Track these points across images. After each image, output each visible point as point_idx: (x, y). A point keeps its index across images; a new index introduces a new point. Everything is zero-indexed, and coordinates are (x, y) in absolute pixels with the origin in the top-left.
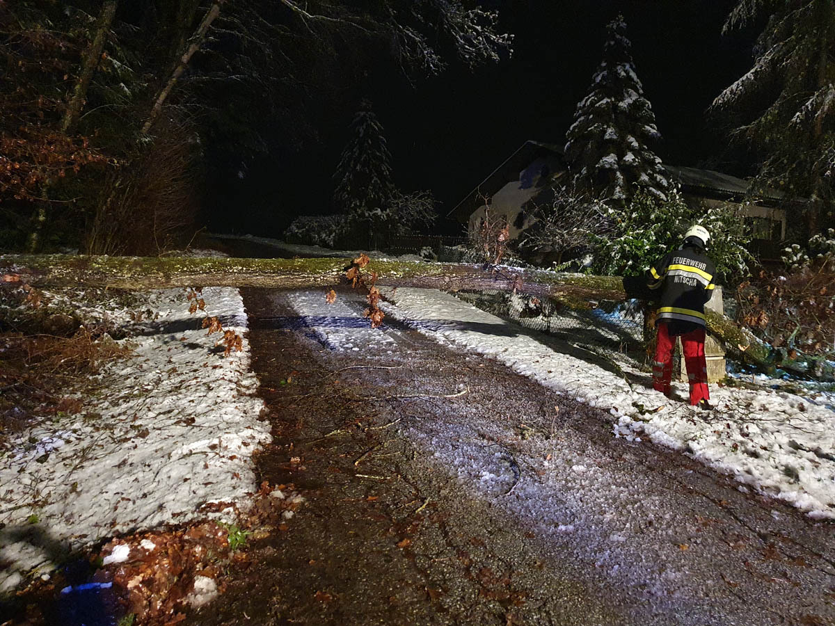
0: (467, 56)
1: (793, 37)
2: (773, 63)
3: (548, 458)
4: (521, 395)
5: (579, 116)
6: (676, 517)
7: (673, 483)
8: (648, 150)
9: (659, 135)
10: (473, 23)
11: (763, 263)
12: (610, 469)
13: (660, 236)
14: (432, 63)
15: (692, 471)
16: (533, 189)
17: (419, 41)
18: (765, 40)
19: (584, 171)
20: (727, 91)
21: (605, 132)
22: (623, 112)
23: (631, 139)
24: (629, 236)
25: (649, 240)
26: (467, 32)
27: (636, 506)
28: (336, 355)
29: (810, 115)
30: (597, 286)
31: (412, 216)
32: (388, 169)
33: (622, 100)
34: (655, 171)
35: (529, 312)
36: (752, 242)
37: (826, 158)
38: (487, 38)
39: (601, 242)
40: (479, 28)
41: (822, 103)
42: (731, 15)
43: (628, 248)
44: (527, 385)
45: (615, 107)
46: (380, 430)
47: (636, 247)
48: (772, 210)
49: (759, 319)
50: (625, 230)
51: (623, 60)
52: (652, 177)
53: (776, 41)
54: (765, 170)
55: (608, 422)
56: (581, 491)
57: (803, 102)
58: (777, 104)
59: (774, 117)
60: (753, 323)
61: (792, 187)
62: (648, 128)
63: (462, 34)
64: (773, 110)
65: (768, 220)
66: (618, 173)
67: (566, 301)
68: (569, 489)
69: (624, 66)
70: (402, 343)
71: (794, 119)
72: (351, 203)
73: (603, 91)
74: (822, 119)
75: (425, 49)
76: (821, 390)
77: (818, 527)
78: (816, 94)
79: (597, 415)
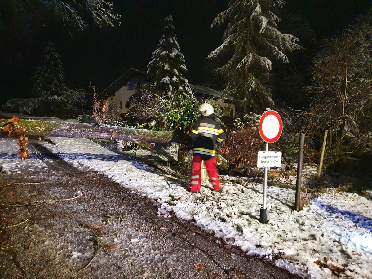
0: (98, 23)
1: (237, 33)
2: (230, 43)
3: (118, 236)
4: (113, 195)
5: (153, 59)
6: (184, 267)
7: (184, 243)
8: (183, 76)
9: (187, 70)
10: (101, 7)
11: (226, 125)
12: (152, 238)
13: (185, 113)
14: (80, 24)
15: (194, 234)
16: (134, 90)
17: (73, 12)
18: (227, 33)
19: (155, 83)
20: (213, 52)
21: (164, 66)
22: (172, 58)
23: (175, 70)
24: (172, 112)
25: (180, 115)
26: (98, 11)
27: (163, 263)
28: (4, 176)
29: (243, 65)
30: (155, 136)
31: (74, 100)
32: (63, 77)
33: (171, 53)
34: (185, 85)
35: (127, 148)
36: (223, 116)
37: (249, 83)
38: (108, 16)
39: (159, 115)
40: (104, 10)
41: (247, 61)
42: (214, 20)
43: (171, 118)
44: (118, 188)
45: (169, 56)
46: (14, 228)
47: (175, 118)
48: (230, 104)
49: (225, 151)
50: (170, 110)
51: (172, 36)
52: (184, 88)
53: (231, 33)
54: (227, 87)
55: (156, 207)
56: (133, 257)
57: (241, 60)
58: (232, 60)
59: (231, 65)
60: (223, 153)
61: (237, 94)
62: (182, 66)
63: (96, 12)
64: (231, 62)
65: (228, 108)
66: (170, 85)
67: (139, 143)
68: (126, 256)
69: (172, 38)
70: (51, 167)
71: (238, 66)
72: (42, 92)
73: (164, 48)
74: (248, 67)
75: (76, 16)
76: (249, 181)
77: (252, 261)
78: (246, 57)
79: (151, 203)
